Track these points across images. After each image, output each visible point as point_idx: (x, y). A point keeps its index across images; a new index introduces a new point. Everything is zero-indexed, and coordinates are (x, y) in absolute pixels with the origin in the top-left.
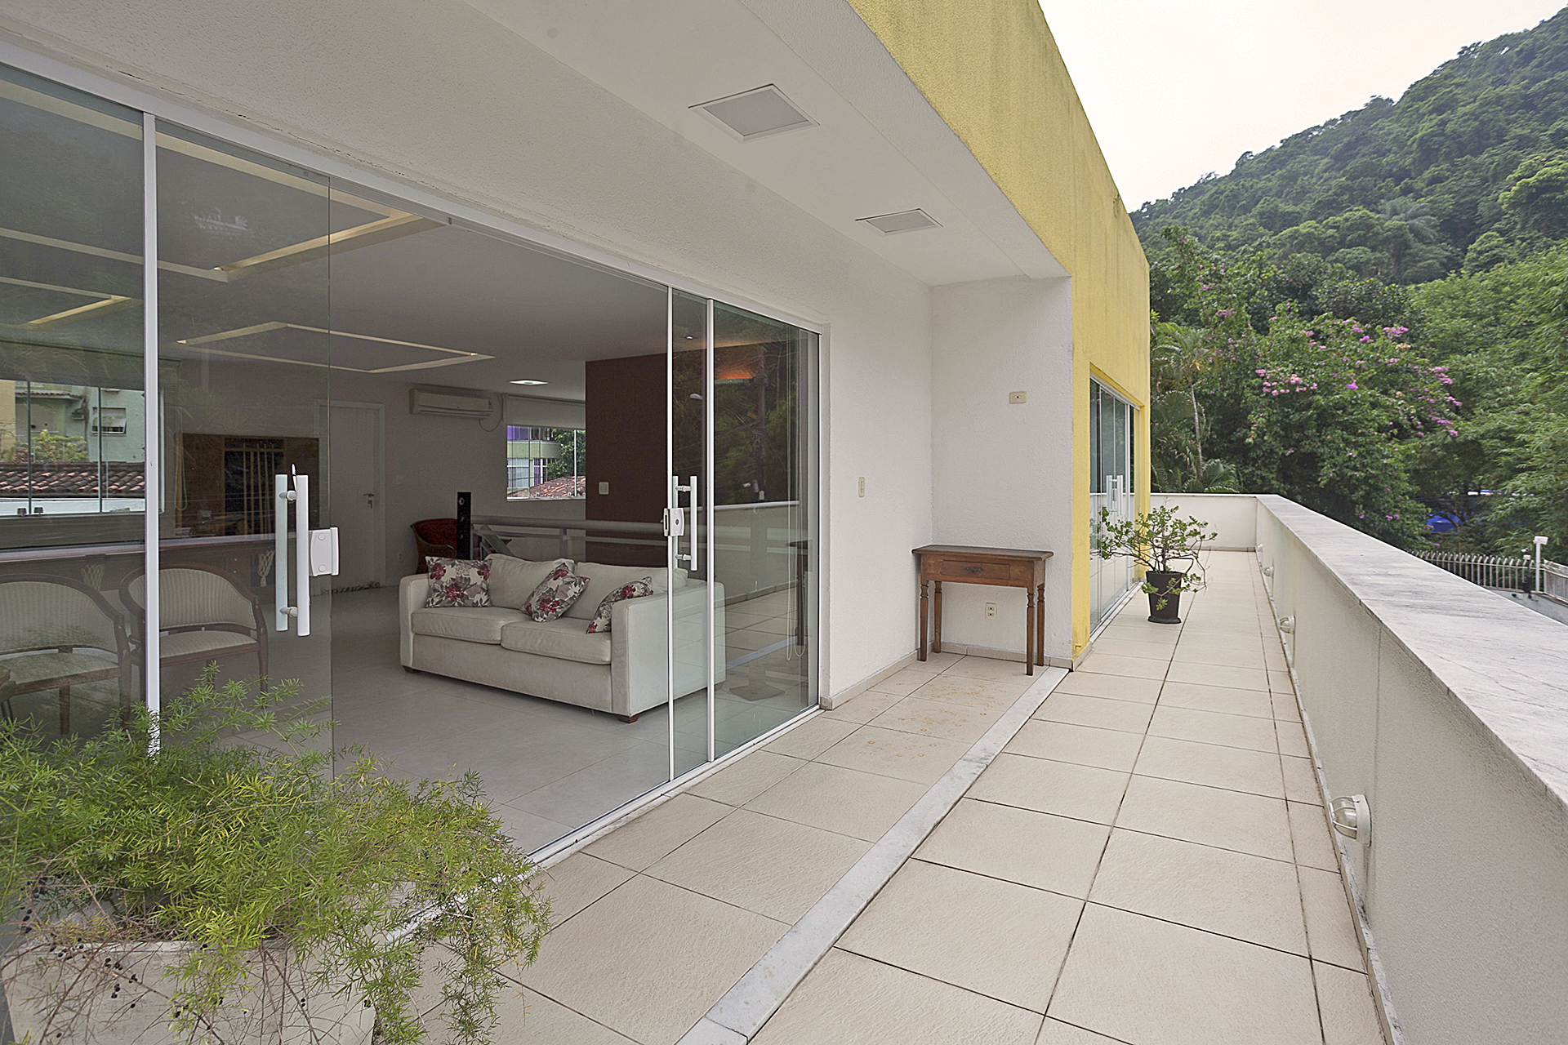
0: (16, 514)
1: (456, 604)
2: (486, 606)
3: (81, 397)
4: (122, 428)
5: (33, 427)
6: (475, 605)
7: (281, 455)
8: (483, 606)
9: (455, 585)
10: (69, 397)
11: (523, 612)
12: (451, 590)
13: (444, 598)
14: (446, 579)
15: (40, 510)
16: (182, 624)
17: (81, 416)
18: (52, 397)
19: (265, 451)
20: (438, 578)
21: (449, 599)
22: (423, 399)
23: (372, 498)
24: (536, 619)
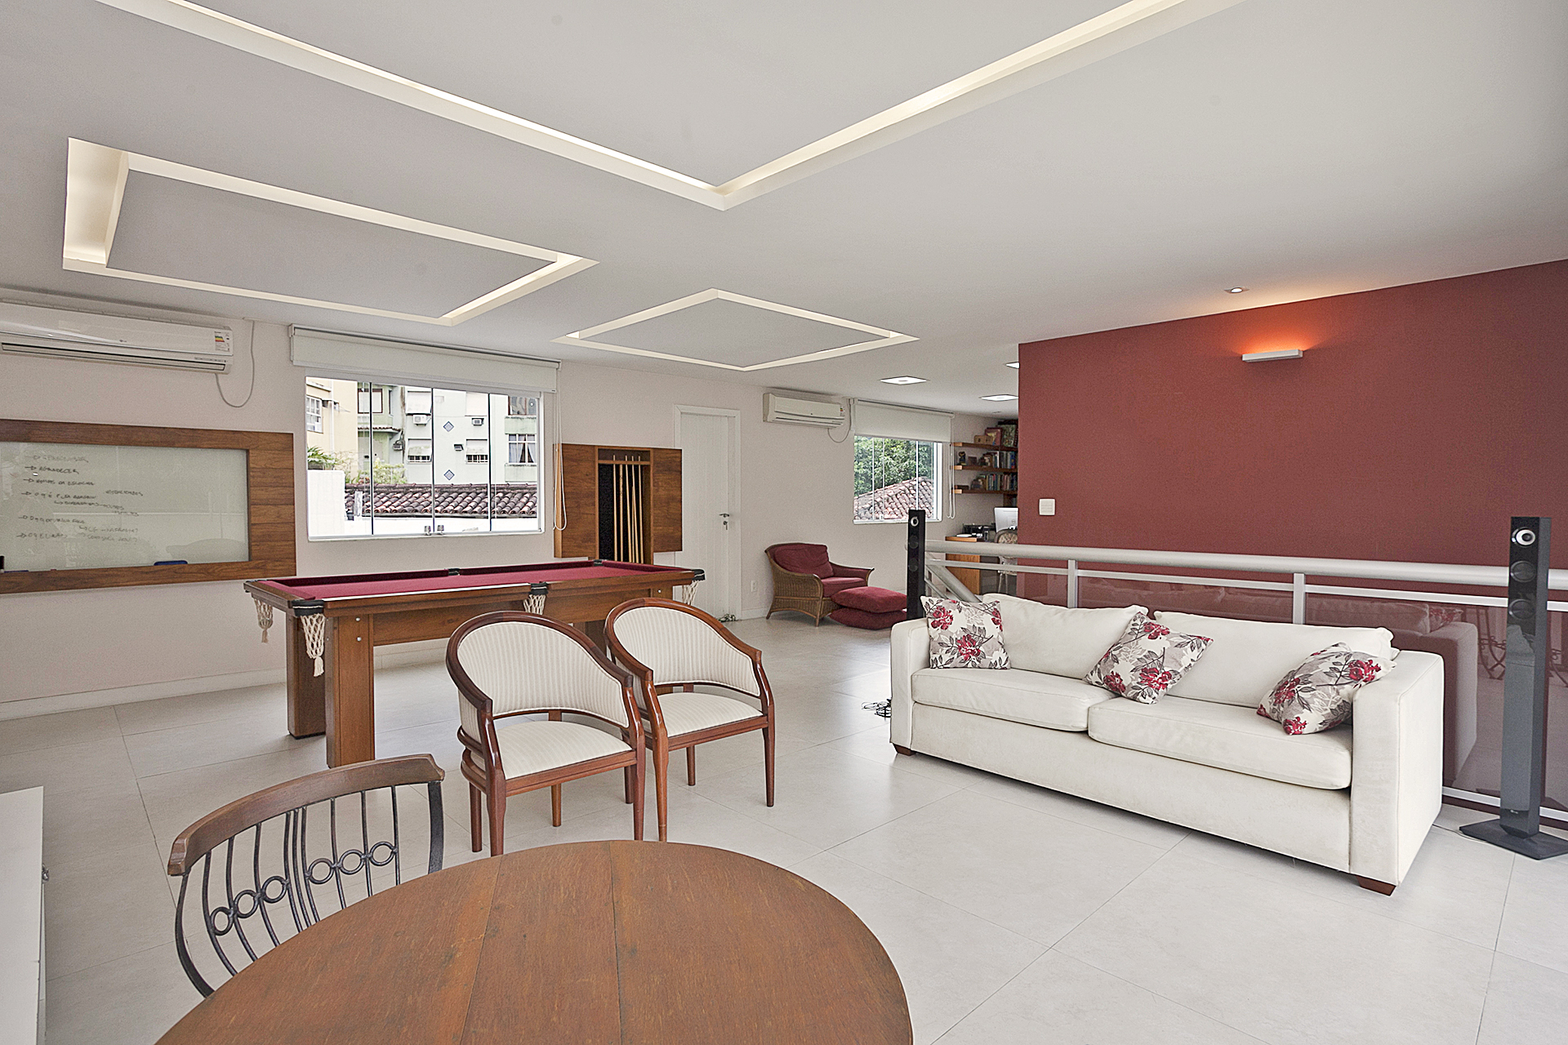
0: (423, 532)
1: (970, 665)
2: (1005, 668)
3: (399, 430)
4: (428, 457)
5: (367, 457)
6: (992, 666)
7: (648, 467)
8: (1003, 669)
9: (968, 639)
10: (391, 430)
11: (1098, 685)
12: (964, 645)
13: (956, 656)
14: (955, 629)
15: (441, 528)
16: (669, 681)
17: (399, 447)
18: (380, 430)
19: (633, 463)
20: (945, 627)
21: (962, 657)
22: (780, 404)
23: (726, 519)
24: (1141, 699)
